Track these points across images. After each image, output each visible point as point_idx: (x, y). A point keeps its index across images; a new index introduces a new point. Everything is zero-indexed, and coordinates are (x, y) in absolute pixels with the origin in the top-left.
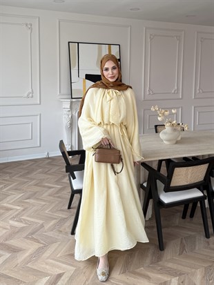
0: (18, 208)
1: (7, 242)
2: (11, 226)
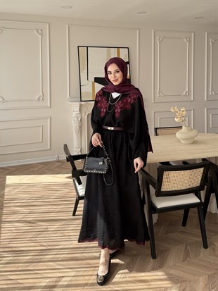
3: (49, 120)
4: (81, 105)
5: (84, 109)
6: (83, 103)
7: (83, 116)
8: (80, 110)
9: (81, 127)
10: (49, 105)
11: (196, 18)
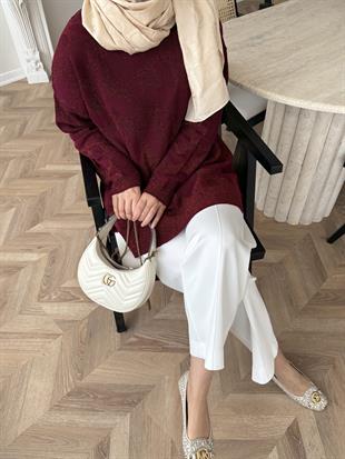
0: (34, 257)
1: (87, 380)
2: (60, 323)
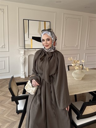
3: (8, 57)
4: (25, 51)
5: (26, 53)
6: (26, 50)
7: (26, 56)
8: (24, 53)
9: (25, 62)
10: (8, 51)
11: (85, 7)
